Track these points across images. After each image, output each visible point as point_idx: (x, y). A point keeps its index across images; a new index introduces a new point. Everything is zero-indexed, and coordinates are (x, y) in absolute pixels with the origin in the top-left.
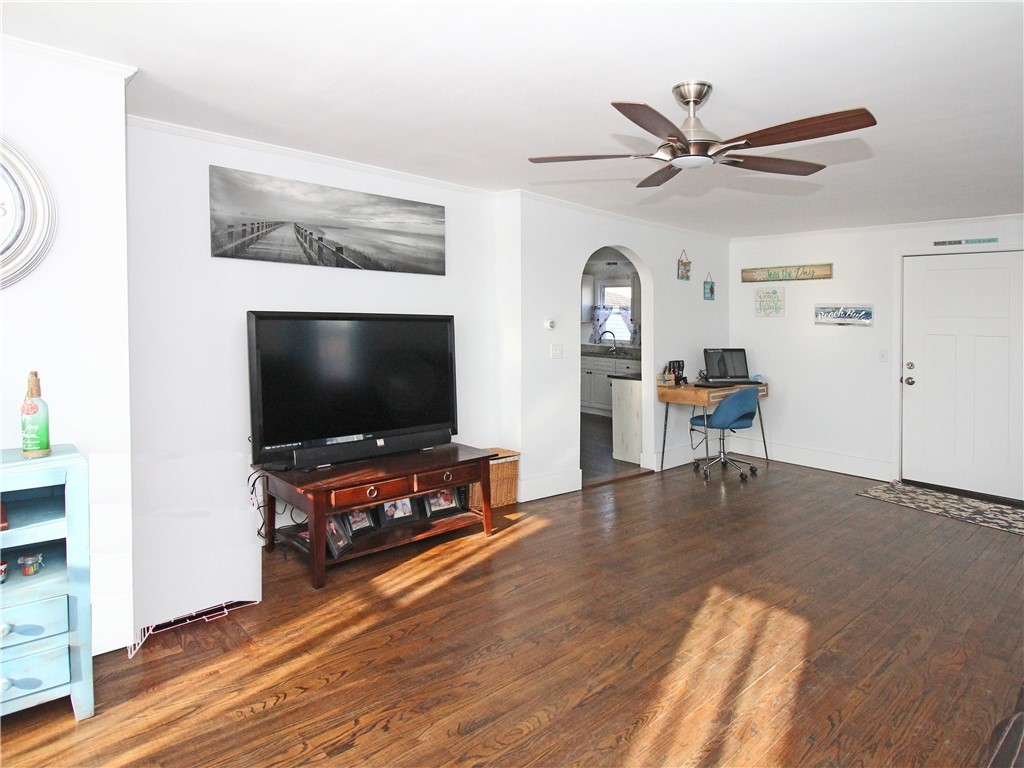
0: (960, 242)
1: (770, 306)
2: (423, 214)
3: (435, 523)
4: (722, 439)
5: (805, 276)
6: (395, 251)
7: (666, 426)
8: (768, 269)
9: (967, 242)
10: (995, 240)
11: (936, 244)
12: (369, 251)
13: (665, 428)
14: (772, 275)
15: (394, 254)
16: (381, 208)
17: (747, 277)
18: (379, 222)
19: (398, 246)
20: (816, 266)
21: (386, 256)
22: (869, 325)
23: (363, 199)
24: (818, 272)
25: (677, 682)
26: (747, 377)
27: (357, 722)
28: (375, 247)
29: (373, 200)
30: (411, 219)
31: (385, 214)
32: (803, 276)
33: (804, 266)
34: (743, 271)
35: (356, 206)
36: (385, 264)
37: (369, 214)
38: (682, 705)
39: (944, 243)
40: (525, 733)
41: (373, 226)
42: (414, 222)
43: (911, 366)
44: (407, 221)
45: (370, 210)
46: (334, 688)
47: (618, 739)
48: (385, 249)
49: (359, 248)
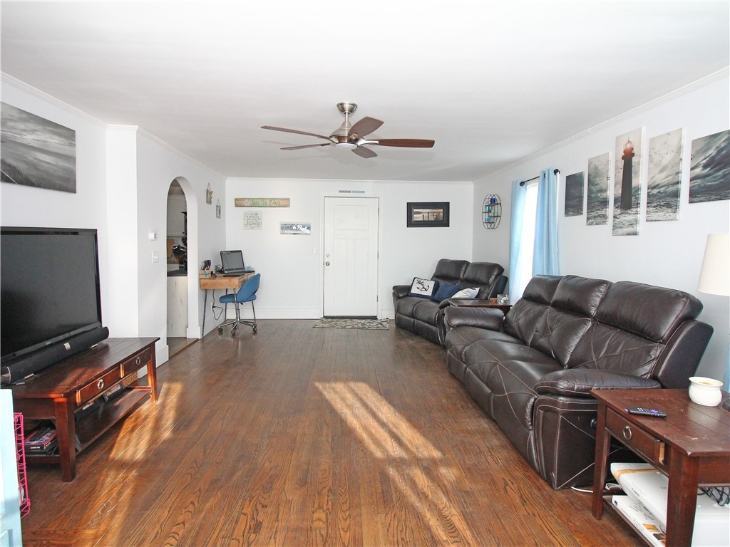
0: (350, 192)
1: (253, 222)
2: (60, 135)
3: (117, 403)
4: (237, 310)
5: (275, 205)
6: (42, 168)
7: (205, 306)
8: (252, 199)
9: (353, 192)
10: (363, 192)
11: (340, 192)
12: (21, 167)
13: (205, 307)
14: (255, 203)
15: (40, 171)
16: (31, 126)
17: (239, 203)
18: (29, 138)
19: (42, 164)
20: (281, 199)
21: (34, 172)
22: (310, 234)
23: (15, 114)
24: (282, 203)
25: (353, 422)
26: (244, 268)
27: (245, 514)
28: (27, 163)
29: (24, 116)
30: (52, 139)
31: (33, 131)
32: (273, 205)
33: (274, 199)
34: (236, 199)
35: (11, 120)
36: (34, 180)
37: (21, 130)
38: (365, 428)
39: (343, 192)
40: (327, 469)
41: (24, 142)
42: (54, 142)
43: (328, 256)
44: (49, 140)
45: (22, 126)
46: (200, 512)
47: (363, 450)
48: (34, 166)
49: (14, 163)
